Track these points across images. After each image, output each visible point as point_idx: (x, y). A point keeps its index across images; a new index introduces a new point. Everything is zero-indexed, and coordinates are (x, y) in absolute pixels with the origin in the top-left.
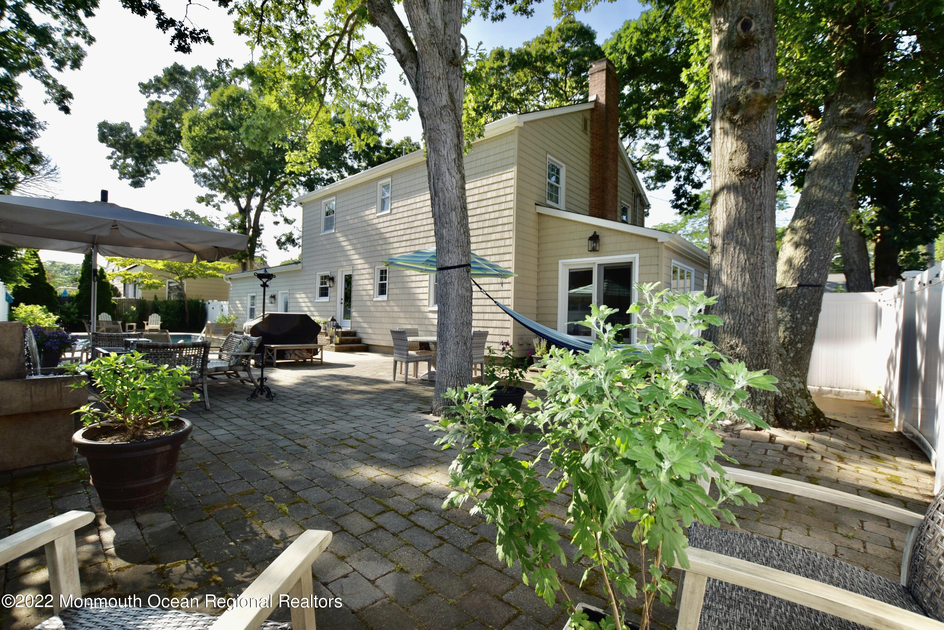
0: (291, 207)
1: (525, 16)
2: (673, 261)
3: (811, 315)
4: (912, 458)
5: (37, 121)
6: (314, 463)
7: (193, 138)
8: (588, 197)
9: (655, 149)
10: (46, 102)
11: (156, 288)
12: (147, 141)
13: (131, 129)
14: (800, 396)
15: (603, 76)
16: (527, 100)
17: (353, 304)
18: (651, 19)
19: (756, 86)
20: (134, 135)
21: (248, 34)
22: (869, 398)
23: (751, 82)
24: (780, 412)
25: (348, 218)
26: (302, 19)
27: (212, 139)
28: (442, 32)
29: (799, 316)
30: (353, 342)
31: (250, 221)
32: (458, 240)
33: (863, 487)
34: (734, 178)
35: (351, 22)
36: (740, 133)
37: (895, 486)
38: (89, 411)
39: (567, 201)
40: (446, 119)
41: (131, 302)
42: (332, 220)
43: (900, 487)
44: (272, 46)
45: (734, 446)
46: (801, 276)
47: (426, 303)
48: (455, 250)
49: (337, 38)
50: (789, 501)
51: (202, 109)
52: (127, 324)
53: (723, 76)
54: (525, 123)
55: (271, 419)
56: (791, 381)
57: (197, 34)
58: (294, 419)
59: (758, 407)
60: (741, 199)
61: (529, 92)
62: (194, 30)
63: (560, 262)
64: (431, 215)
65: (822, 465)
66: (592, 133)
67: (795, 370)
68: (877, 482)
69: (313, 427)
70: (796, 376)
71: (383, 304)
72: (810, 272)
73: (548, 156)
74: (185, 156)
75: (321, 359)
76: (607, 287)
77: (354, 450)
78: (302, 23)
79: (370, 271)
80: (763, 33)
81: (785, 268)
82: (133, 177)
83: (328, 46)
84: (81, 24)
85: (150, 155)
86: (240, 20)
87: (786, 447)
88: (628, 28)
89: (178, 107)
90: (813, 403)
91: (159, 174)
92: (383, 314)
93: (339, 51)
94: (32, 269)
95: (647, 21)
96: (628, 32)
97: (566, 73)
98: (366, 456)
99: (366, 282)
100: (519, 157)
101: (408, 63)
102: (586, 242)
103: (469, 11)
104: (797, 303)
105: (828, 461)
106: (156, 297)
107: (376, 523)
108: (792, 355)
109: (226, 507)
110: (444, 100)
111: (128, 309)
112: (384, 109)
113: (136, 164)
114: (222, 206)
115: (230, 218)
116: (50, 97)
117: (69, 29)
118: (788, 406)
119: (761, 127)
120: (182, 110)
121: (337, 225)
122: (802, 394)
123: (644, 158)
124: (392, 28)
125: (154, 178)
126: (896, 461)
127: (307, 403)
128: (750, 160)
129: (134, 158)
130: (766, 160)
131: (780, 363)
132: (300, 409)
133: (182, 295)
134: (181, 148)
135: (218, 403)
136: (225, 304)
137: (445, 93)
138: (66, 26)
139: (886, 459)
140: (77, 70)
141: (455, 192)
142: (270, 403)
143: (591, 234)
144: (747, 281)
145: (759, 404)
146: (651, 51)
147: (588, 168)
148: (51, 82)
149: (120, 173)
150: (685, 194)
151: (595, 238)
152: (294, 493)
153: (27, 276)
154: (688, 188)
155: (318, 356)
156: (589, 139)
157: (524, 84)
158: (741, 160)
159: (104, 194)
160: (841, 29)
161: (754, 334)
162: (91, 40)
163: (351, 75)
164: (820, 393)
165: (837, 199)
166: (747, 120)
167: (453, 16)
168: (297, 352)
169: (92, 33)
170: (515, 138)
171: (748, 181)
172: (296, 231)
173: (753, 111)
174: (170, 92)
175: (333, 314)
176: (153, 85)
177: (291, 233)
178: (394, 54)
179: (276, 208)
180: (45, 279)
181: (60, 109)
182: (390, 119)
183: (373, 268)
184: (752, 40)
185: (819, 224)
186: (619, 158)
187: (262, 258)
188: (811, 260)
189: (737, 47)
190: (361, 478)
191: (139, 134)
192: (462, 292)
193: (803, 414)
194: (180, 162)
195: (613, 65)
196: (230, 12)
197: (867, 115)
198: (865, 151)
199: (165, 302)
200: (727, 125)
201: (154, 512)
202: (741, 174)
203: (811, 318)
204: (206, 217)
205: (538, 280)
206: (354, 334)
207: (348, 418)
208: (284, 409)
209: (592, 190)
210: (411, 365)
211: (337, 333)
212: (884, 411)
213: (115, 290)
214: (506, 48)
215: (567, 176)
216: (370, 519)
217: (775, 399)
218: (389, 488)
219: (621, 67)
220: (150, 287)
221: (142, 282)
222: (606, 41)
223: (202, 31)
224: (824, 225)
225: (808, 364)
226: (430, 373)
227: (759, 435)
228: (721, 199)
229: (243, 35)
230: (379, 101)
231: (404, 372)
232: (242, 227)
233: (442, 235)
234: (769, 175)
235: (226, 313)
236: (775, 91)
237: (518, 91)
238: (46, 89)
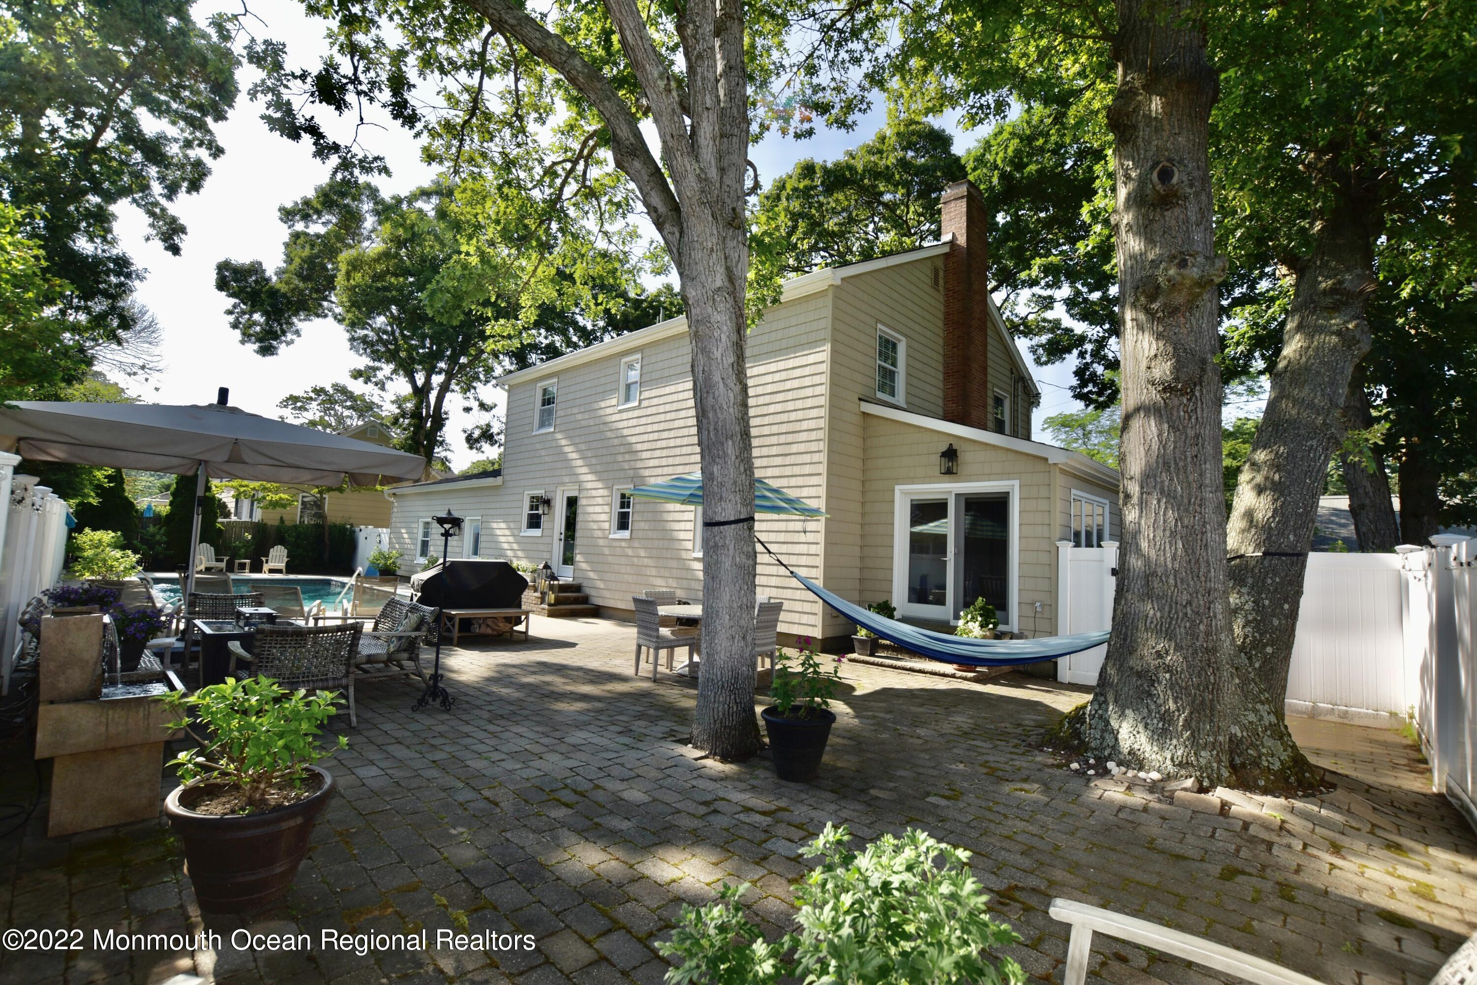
0: (490, 385)
1: (843, 131)
2: (1073, 491)
3: (1286, 601)
4: (1457, 850)
5: (133, 268)
6: (508, 835)
7: (352, 289)
8: (941, 385)
9: (1047, 303)
10: (148, 239)
11: (284, 506)
12: (284, 288)
13: (264, 271)
14: (1271, 736)
15: (962, 206)
16: (849, 232)
17: (578, 541)
18: (1035, 120)
19: (1183, 264)
20: (268, 280)
21: (441, 162)
22: (1396, 726)
23: (1175, 257)
24: (1238, 761)
25: (575, 410)
26: (519, 139)
27: (378, 289)
28: (718, 185)
29: (1267, 602)
30: (576, 601)
31: (428, 406)
32: (735, 483)
33: (1368, 905)
34: (1154, 395)
35: (591, 143)
36: (1161, 329)
37: (1423, 904)
38: (190, 761)
39: (908, 393)
40: (721, 307)
41: (246, 526)
42: (550, 412)
43: (1431, 907)
44: (474, 179)
45: (1163, 818)
46: (1269, 538)
47: (689, 545)
48: (732, 497)
49: (568, 166)
50: (1243, 931)
51: (366, 244)
52: (237, 561)
53: (1135, 244)
54: (843, 279)
55: (448, 748)
56: (1256, 711)
57: (370, 163)
58: (480, 748)
59: (1203, 753)
60: (1166, 426)
61: (851, 220)
62: (366, 157)
63: (897, 488)
64: (695, 440)
65: (1303, 861)
66: (947, 290)
67: (1261, 691)
68: (1392, 896)
69: (509, 765)
70: (1263, 703)
71: (623, 544)
72: (1281, 534)
73: (879, 326)
74: (339, 310)
75: (526, 633)
76: (973, 524)
77: (570, 811)
78: (519, 145)
79: (604, 492)
80: (1191, 186)
81: (1243, 524)
82: (259, 340)
83: (555, 175)
84: (209, 131)
85: (289, 309)
86: (431, 144)
87: (1246, 825)
88: (1000, 133)
89: (333, 240)
90: (1294, 747)
91: (299, 336)
92: (623, 560)
93: (570, 180)
94: (106, 477)
95: (1028, 123)
96: (1000, 139)
97: (908, 194)
98: (588, 823)
99: (598, 509)
100: (834, 329)
101: (667, 226)
102: (936, 459)
103: (762, 125)
104: (1264, 582)
105: (1315, 852)
106: (282, 520)
107: (597, 951)
108: (1257, 665)
109: (377, 913)
110: (719, 280)
111: (240, 537)
112: (633, 260)
113: (267, 321)
114: (389, 385)
115: (399, 402)
116: (155, 232)
117: (190, 137)
118: (1250, 752)
119: (1194, 322)
120: (339, 245)
121: (558, 421)
122: (1273, 732)
123: (1031, 317)
124: (646, 178)
125: (292, 342)
126: (1427, 855)
127: (502, 717)
128: (1177, 369)
129: (265, 313)
130: (1203, 370)
131: (1237, 681)
132: (491, 728)
133: (321, 515)
134: (333, 299)
135: (369, 715)
136: (385, 532)
137: (720, 270)
138: (186, 135)
139: (1412, 850)
140: (194, 194)
141: (733, 412)
142: (445, 716)
143: (944, 448)
144: (1179, 552)
145: (1204, 748)
146: (1037, 162)
147: (941, 342)
148: (158, 210)
149: (244, 334)
150: (1093, 378)
151: (951, 454)
152: (478, 890)
153: (99, 489)
154: (1099, 369)
155: (521, 628)
156: (942, 299)
157: (844, 210)
158: (1163, 370)
159: (223, 393)
160: (1318, 158)
161: (1192, 635)
162: (217, 152)
163: (587, 213)
164: (1313, 714)
165: (1320, 420)
166: (1172, 311)
167: (734, 158)
168: (489, 622)
169: (221, 143)
170: (829, 300)
171: (1176, 401)
172: (497, 421)
173: (1179, 299)
174: (323, 220)
175: (546, 555)
176: (300, 210)
177: (489, 426)
178: (648, 213)
179: (467, 388)
180: (123, 490)
181: (166, 249)
182: (642, 273)
183: (610, 488)
184: (1175, 195)
185: (1295, 457)
186: (989, 324)
187: (444, 461)
188: (1283, 514)
189: (1153, 205)
190: (578, 867)
191: (274, 279)
192: (740, 559)
193: (1277, 766)
194: (330, 319)
195: (977, 188)
196: (417, 135)
197: (1362, 291)
198: (1361, 345)
199: (295, 527)
200: (1142, 317)
201: (273, 919)
202: (1165, 390)
203: (1286, 606)
204: (363, 395)
205: (863, 514)
206: (577, 588)
207: (563, 748)
208: (467, 729)
209: (948, 375)
210: (663, 653)
211: (551, 588)
212: (1419, 750)
213: (224, 506)
214: (818, 160)
215: (908, 356)
216: (589, 943)
217: (1230, 739)
218: (620, 886)
219: (991, 188)
220: (274, 504)
221: (264, 498)
222: (969, 151)
223: (376, 159)
224: (1302, 459)
225: (1286, 680)
226: (692, 665)
227: (1204, 801)
228: (1136, 424)
229: (434, 164)
230: (627, 249)
231: (651, 659)
232: (416, 415)
233: (712, 474)
234: (1209, 392)
235: (385, 547)
236: (1212, 272)
237: (836, 220)
238: (151, 220)
